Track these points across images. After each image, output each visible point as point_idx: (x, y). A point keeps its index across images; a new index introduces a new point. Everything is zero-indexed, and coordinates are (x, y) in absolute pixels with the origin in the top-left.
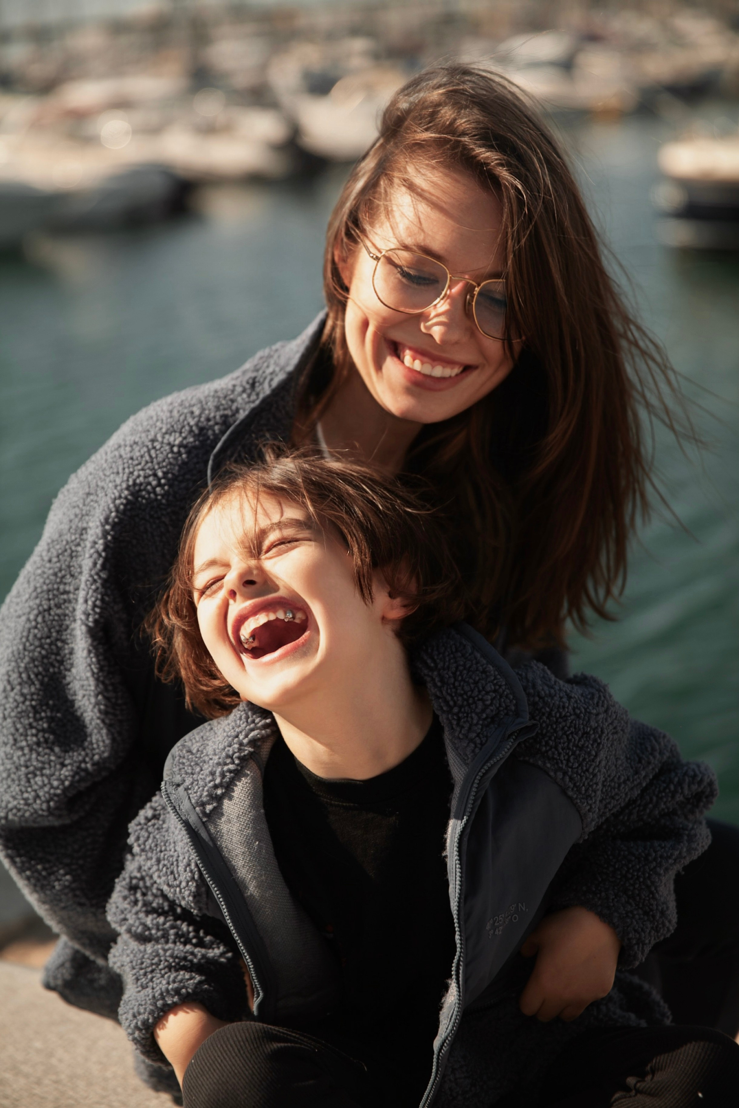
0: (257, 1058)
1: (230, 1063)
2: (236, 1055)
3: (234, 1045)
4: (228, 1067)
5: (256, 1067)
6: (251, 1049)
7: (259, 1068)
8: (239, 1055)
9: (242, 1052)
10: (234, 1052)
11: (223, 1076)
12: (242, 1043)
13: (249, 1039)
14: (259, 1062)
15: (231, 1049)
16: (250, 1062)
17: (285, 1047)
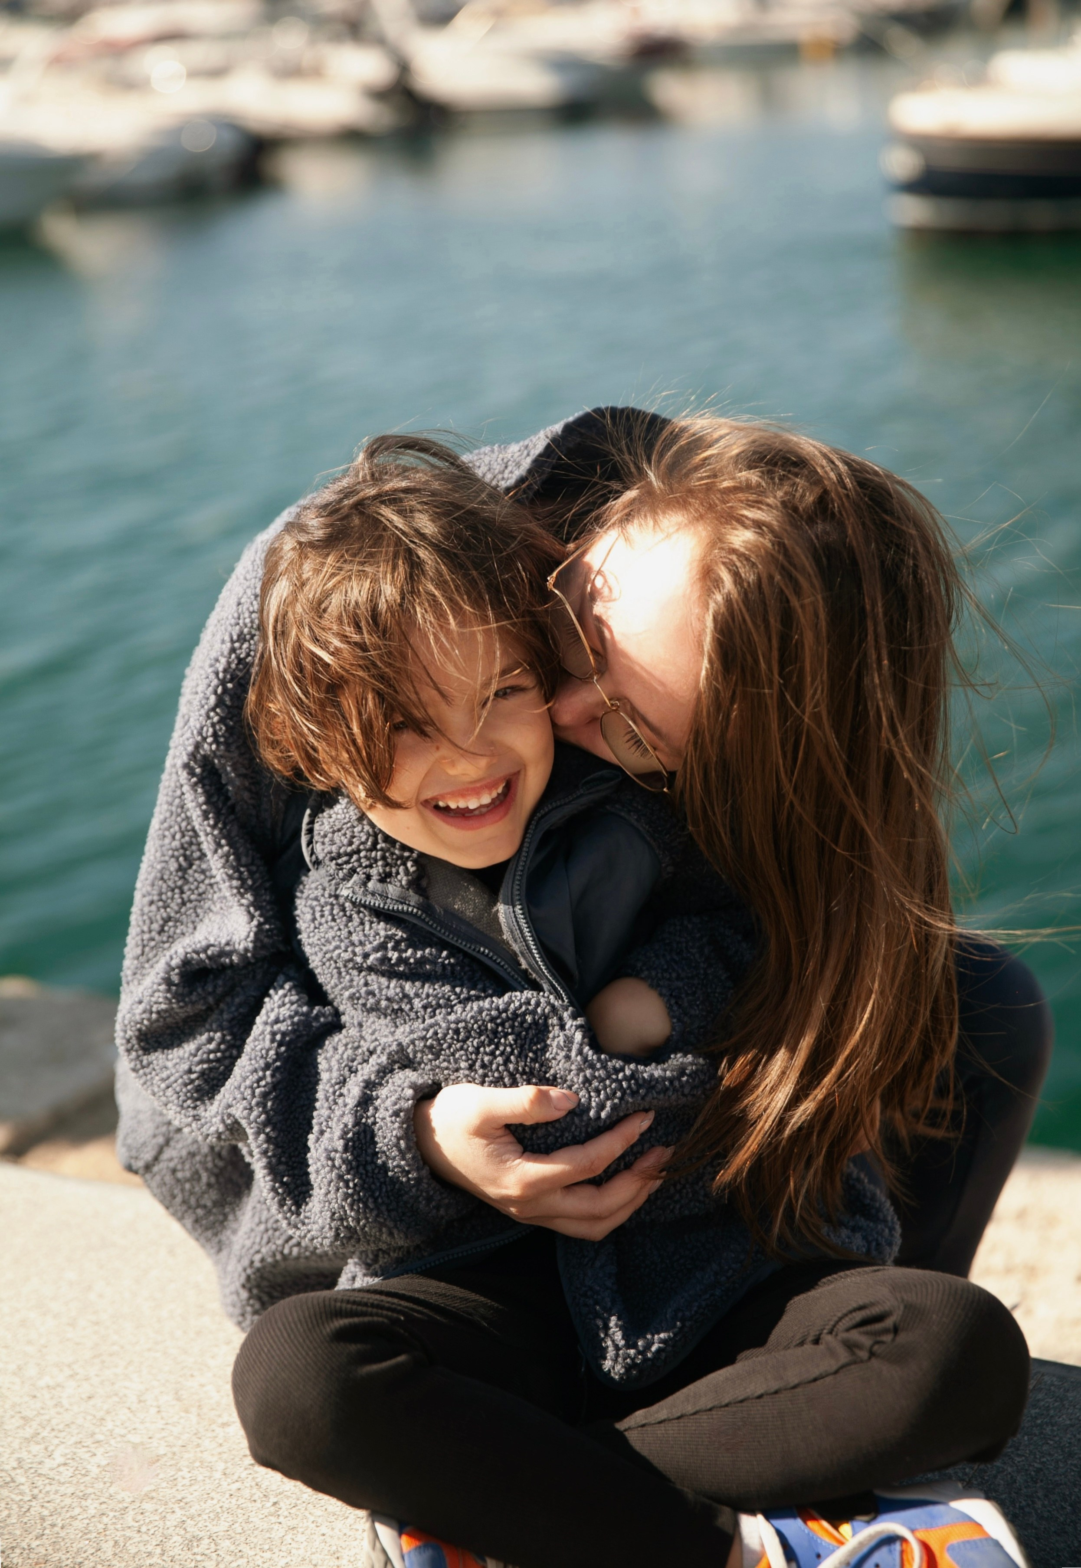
0: (311, 1342)
1: (278, 1352)
2: (286, 1341)
3: (282, 1328)
4: (277, 1358)
5: (311, 1354)
6: (304, 1331)
7: (314, 1354)
8: (289, 1341)
9: (292, 1336)
10: (283, 1337)
11: (270, 1369)
12: (293, 1326)
13: (303, 1319)
14: (315, 1348)
15: (279, 1334)
16: (303, 1348)
17: (350, 1324)
